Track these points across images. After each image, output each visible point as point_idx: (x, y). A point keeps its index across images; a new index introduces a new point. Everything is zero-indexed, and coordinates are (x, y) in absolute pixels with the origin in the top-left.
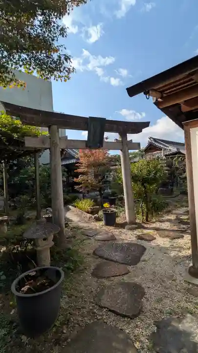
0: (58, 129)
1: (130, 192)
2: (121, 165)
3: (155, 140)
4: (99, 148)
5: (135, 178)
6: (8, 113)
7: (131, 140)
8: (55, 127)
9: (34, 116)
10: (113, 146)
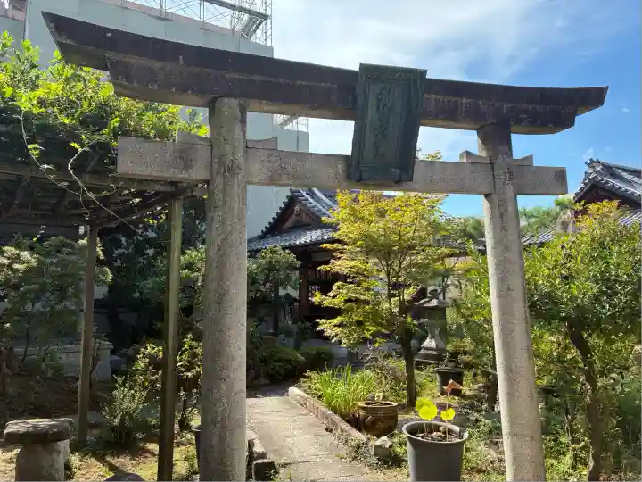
0: (243, 113)
1: (522, 359)
2: (483, 253)
3: (610, 170)
4: (397, 183)
5: (542, 309)
6: (69, 55)
7: (530, 158)
8: (229, 105)
9: (157, 65)
10: (452, 178)
